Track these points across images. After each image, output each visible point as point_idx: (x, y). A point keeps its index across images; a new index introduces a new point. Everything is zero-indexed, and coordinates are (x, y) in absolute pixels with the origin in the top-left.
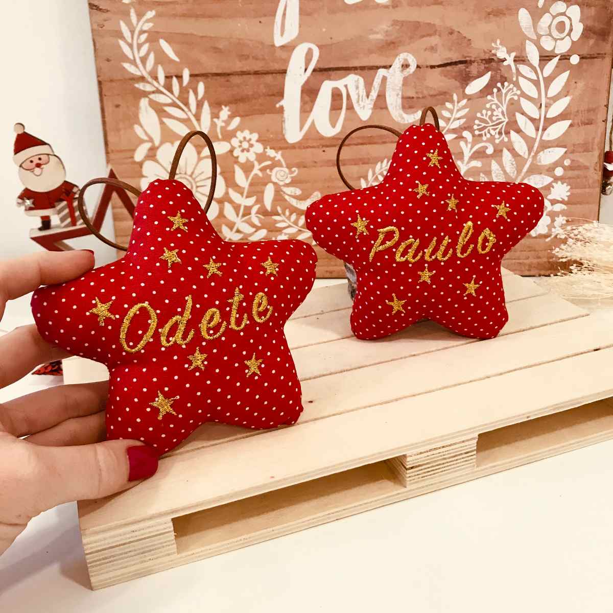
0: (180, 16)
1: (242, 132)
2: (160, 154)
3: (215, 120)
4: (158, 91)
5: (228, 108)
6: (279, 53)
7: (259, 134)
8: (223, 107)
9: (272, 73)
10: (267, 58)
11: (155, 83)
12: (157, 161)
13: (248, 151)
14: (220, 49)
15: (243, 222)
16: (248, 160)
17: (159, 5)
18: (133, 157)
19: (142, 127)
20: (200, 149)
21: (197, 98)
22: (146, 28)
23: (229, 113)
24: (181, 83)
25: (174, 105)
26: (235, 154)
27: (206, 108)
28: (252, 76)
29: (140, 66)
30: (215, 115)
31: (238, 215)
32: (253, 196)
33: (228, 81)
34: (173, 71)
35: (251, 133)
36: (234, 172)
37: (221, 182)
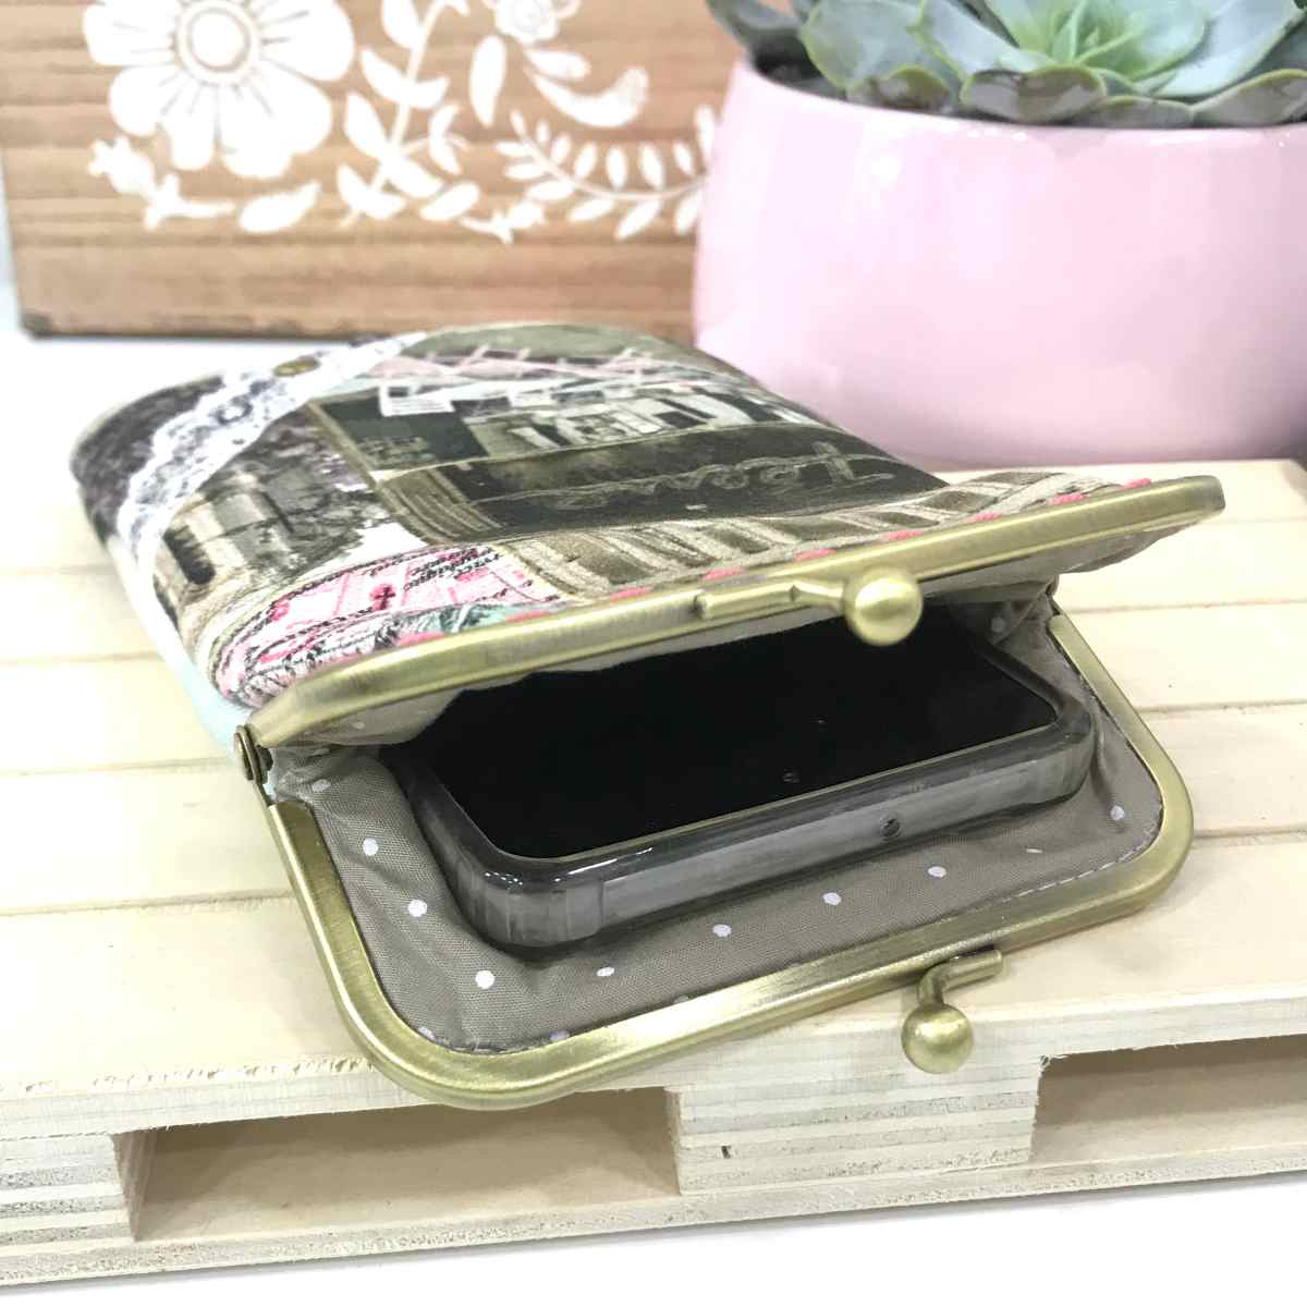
15: (406, 157)
31: (389, 136)
32: (437, 77)
37: (339, 26)
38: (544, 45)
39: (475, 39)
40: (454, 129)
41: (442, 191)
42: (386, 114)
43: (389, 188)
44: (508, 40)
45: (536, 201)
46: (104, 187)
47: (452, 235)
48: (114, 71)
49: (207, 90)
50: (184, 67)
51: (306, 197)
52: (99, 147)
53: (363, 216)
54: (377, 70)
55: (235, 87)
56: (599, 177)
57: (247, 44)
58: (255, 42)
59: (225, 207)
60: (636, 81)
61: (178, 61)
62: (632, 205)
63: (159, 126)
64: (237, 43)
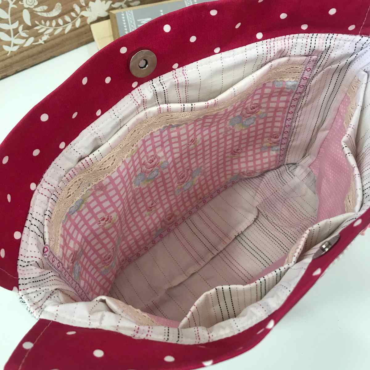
38: (36, 7)
39: (22, 11)
40: (24, 29)
41: (27, 40)
42: (8, 32)
43: (15, 45)
44: (28, 9)
45: (46, 34)
47: (31, 47)
53: (11, 52)
56: (58, 25)
60: (59, 5)
62: (67, 26)
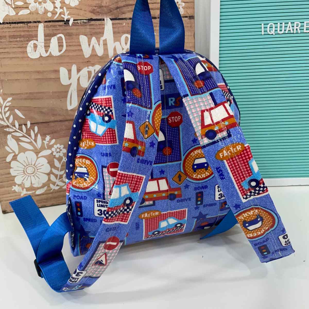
0: (24, 99)
1: (56, 145)
2: (19, 158)
3: (44, 141)
4: (16, 131)
5: (49, 136)
6: (70, 113)
7: (64, 145)
8: (47, 136)
9: (67, 121)
10: (65, 114)
11: (14, 128)
12: (17, 161)
13: (59, 152)
14: (43, 112)
15: (60, 181)
16: (60, 156)
17: (14, 95)
18: (5, 160)
19: (9, 147)
20: (38, 154)
21: (34, 133)
22: (8, 105)
23: (50, 138)
24: (26, 127)
25: (24, 136)
26: (54, 154)
27: (39, 137)
28: (59, 123)
29: (7, 121)
30: (43, 139)
31: (57, 179)
32: (63, 170)
33: (48, 125)
34: (22, 122)
35: (60, 145)
36: (54, 162)
37: (48, 166)
46: (14, 192)
48: (15, 176)
49: (29, 177)
50: (26, 174)
51: (45, 188)
52: (13, 186)
54: (54, 171)
55: (34, 176)
57: (35, 170)
58: (36, 170)
59: (34, 192)
61: (24, 174)
63: (22, 183)
64: (34, 170)
